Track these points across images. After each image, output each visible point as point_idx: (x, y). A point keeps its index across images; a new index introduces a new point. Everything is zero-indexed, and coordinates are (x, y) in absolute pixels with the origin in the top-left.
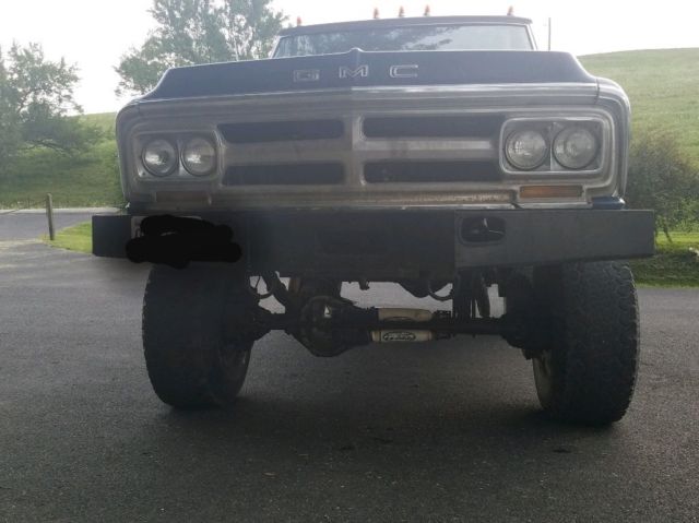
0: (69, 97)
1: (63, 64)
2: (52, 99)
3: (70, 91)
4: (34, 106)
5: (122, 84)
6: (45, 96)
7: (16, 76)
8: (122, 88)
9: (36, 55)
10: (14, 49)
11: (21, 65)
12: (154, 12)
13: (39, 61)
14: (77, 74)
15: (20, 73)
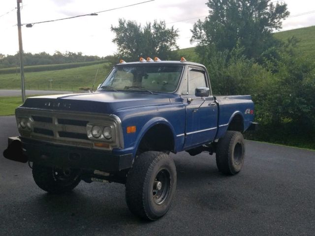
0: (174, 43)
1: (173, 30)
2: (168, 44)
3: (175, 41)
4: (161, 48)
5: (193, 37)
6: (166, 43)
7: (155, 35)
8: (193, 39)
9: (163, 26)
10: (155, 25)
11: (157, 31)
12: (208, 4)
13: (164, 29)
14: (178, 33)
15: (157, 34)
